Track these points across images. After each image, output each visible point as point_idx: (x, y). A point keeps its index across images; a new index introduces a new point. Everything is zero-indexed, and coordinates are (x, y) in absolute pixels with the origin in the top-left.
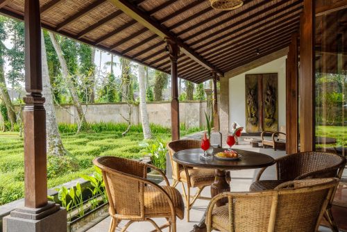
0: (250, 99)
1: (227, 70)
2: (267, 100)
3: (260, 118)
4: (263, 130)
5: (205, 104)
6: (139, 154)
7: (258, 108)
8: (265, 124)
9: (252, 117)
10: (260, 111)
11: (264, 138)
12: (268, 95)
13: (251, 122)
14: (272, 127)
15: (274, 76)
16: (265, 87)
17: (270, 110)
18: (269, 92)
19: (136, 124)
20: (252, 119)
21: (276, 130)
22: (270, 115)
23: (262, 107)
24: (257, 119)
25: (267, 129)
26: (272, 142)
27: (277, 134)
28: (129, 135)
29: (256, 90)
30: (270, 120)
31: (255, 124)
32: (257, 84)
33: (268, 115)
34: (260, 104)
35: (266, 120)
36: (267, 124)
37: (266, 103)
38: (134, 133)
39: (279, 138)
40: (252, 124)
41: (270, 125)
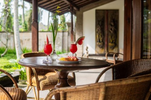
0: (99, 28)
1: (82, 6)
2: (111, 29)
3: (106, 43)
4: (108, 52)
5: (66, 34)
6: (11, 69)
7: (104, 35)
8: (109, 47)
9: (100, 42)
10: (106, 38)
11: (108, 57)
12: (111, 25)
13: (99, 46)
14: (114, 50)
15: (116, 12)
16: (109, 20)
17: (113, 37)
18: (112, 24)
19: (12, 48)
20: (100, 44)
21: (117, 52)
22: (113, 41)
23: (108, 34)
24: (104, 44)
25: (110, 51)
26: (114, 60)
27: (117, 55)
28: (6, 56)
29: (103, 22)
30: (113, 44)
31: (102, 47)
32: (104, 17)
33: (111, 41)
34: (106, 32)
35: (110, 44)
36: (111, 47)
37: (110, 32)
38: (11, 55)
39: (118, 57)
40: (100, 47)
41: (113, 48)
